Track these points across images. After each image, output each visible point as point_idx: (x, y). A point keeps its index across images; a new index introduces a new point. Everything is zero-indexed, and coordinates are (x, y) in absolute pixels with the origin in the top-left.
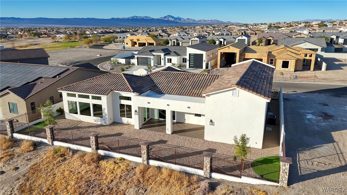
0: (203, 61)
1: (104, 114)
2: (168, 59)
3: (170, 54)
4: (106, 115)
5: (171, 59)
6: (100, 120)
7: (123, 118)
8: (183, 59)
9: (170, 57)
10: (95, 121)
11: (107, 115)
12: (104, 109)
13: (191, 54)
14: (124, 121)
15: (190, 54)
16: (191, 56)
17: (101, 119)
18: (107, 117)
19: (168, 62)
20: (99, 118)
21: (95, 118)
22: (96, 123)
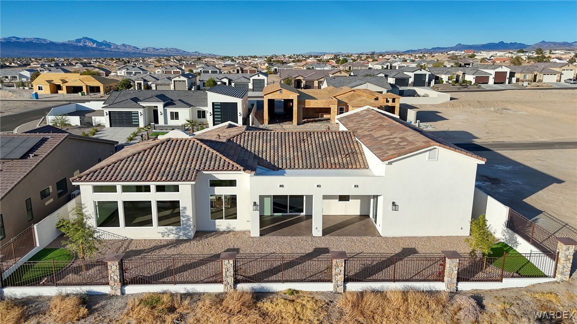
0: (239, 114)
1: (183, 219)
2: (171, 112)
3: (175, 104)
4: (189, 219)
5: (177, 114)
6: (174, 232)
7: (218, 221)
8: (199, 112)
9: (174, 110)
10: (163, 234)
11: (192, 220)
12: (185, 208)
14: (219, 227)
17: (177, 229)
18: (192, 223)
19: (172, 118)
20: (172, 227)
21: (163, 229)
22: (166, 238)
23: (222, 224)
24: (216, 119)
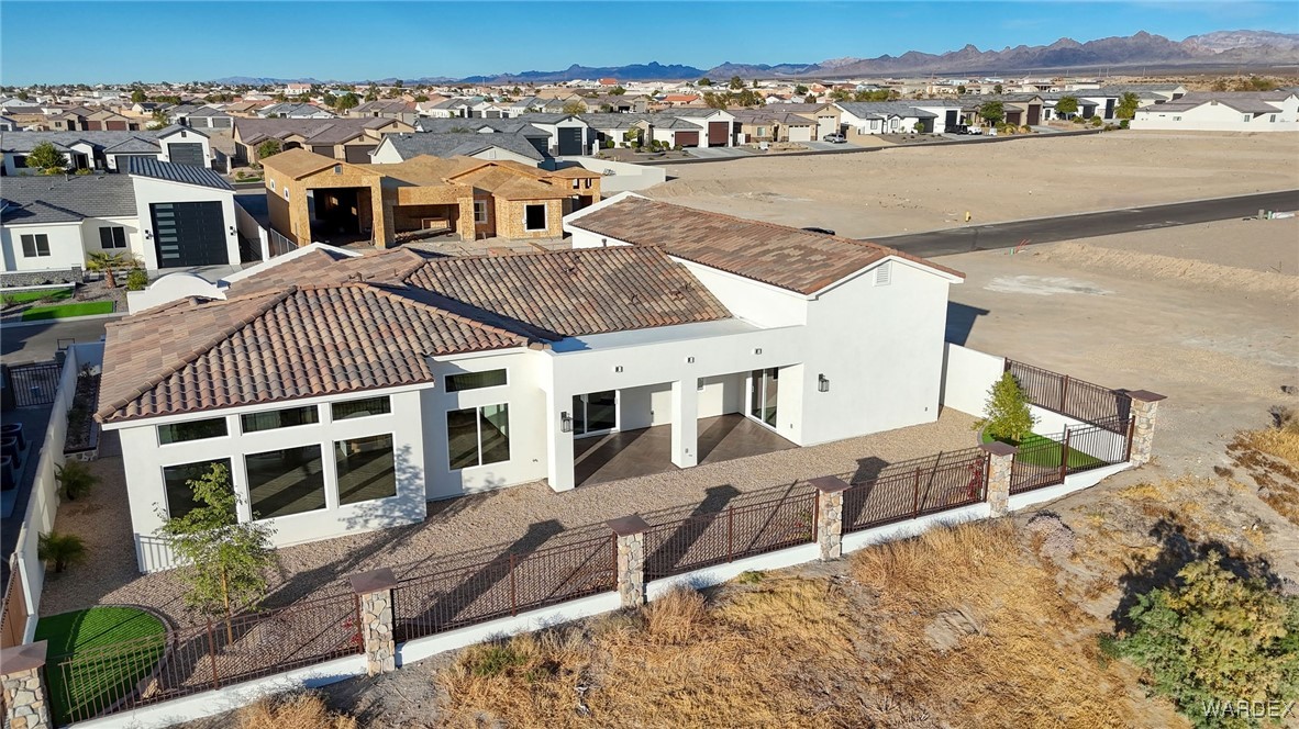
1: (402, 477)
2: (23, 237)
3: (32, 214)
4: (416, 476)
5: (42, 239)
6: (380, 512)
7: (466, 472)
8: (104, 232)
9: (34, 230)
10: (351, 523)
11: (422, 475)
12: (407, 449)
13: (158, 207)
14: (469, 485)
15: (152, 206)
16: (159, 215)
17: (387, 502)
18: (422, 482)
19: (28, 252)
20: (372, 501)
21: (351, 509)
22: (358, 530)
23: (475, 477)
24: (163, 248)
